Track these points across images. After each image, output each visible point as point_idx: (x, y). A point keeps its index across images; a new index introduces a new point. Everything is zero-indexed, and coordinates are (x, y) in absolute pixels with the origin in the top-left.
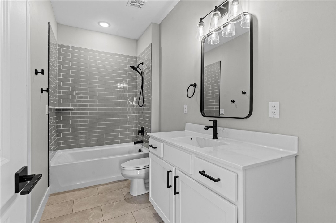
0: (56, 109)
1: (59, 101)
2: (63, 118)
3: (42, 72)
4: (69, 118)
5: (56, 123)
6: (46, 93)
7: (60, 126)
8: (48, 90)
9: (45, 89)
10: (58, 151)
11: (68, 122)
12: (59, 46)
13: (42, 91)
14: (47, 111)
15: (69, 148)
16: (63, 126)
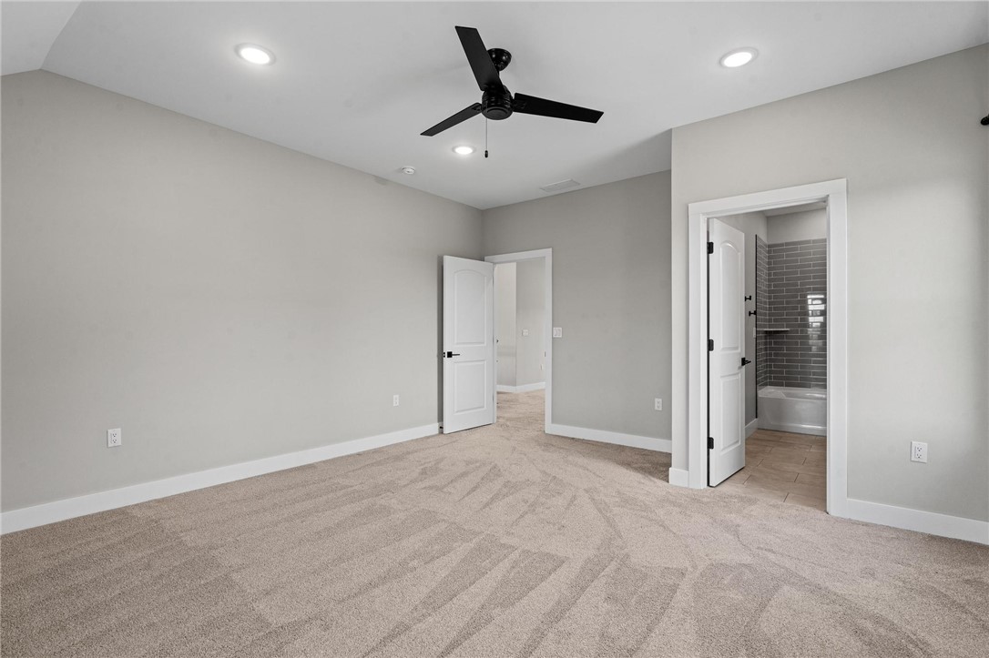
0: (766, 332)
1: (770, 320)
2: (775, 343)
3: (750, 298)
4: (783, 343)
5: (766, 349)
6: (753, 316)
7: (770, 355)
8: (755, 313)
9: (752, 312)
10: (769, 387)
11: (781, 349)
12: (769, 246)
13: (750, 314)
14: (754, 334)
15: (782, 385)
16: (776, 355)
